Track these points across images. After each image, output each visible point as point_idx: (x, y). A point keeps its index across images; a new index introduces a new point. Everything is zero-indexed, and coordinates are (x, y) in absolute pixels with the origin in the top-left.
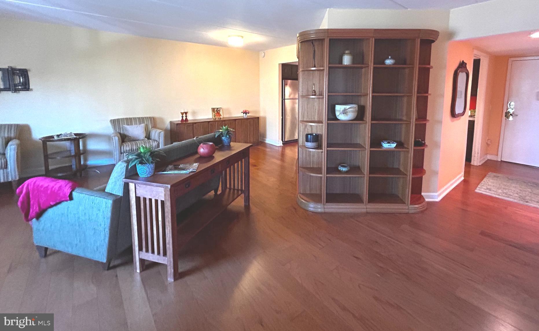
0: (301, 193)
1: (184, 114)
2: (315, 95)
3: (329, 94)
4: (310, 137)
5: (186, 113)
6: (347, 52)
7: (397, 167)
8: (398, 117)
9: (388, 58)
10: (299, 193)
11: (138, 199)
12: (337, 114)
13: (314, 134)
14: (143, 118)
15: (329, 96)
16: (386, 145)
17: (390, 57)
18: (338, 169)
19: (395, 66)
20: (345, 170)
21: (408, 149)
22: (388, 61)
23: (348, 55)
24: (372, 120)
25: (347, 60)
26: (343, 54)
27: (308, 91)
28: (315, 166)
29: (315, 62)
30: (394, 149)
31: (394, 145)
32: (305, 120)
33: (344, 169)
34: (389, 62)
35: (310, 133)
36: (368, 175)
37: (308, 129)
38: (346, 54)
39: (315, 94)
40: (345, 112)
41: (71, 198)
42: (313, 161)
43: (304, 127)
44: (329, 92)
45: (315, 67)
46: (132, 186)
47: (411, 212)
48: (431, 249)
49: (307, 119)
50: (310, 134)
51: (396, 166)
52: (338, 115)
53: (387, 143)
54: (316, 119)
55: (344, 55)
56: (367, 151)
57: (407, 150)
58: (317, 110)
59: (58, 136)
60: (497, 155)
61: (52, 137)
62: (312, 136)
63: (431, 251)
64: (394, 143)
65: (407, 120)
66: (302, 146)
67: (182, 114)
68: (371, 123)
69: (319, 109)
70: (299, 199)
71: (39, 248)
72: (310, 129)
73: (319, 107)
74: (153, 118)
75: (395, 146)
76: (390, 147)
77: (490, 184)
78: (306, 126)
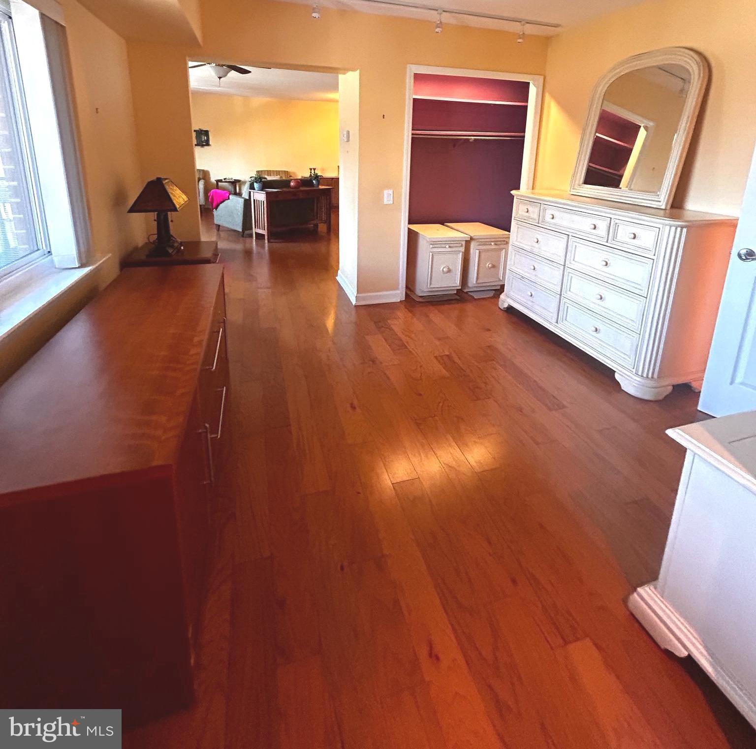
1: (313, 170)
5: (314, 169)
11: (254, 200)
14: (279, 171)
41: (229, 199)
46: (252, 193)
59: (225, 179)
61: (221, 180)
67: (311, 169)
71: (216, 225)
74: (287, 171)
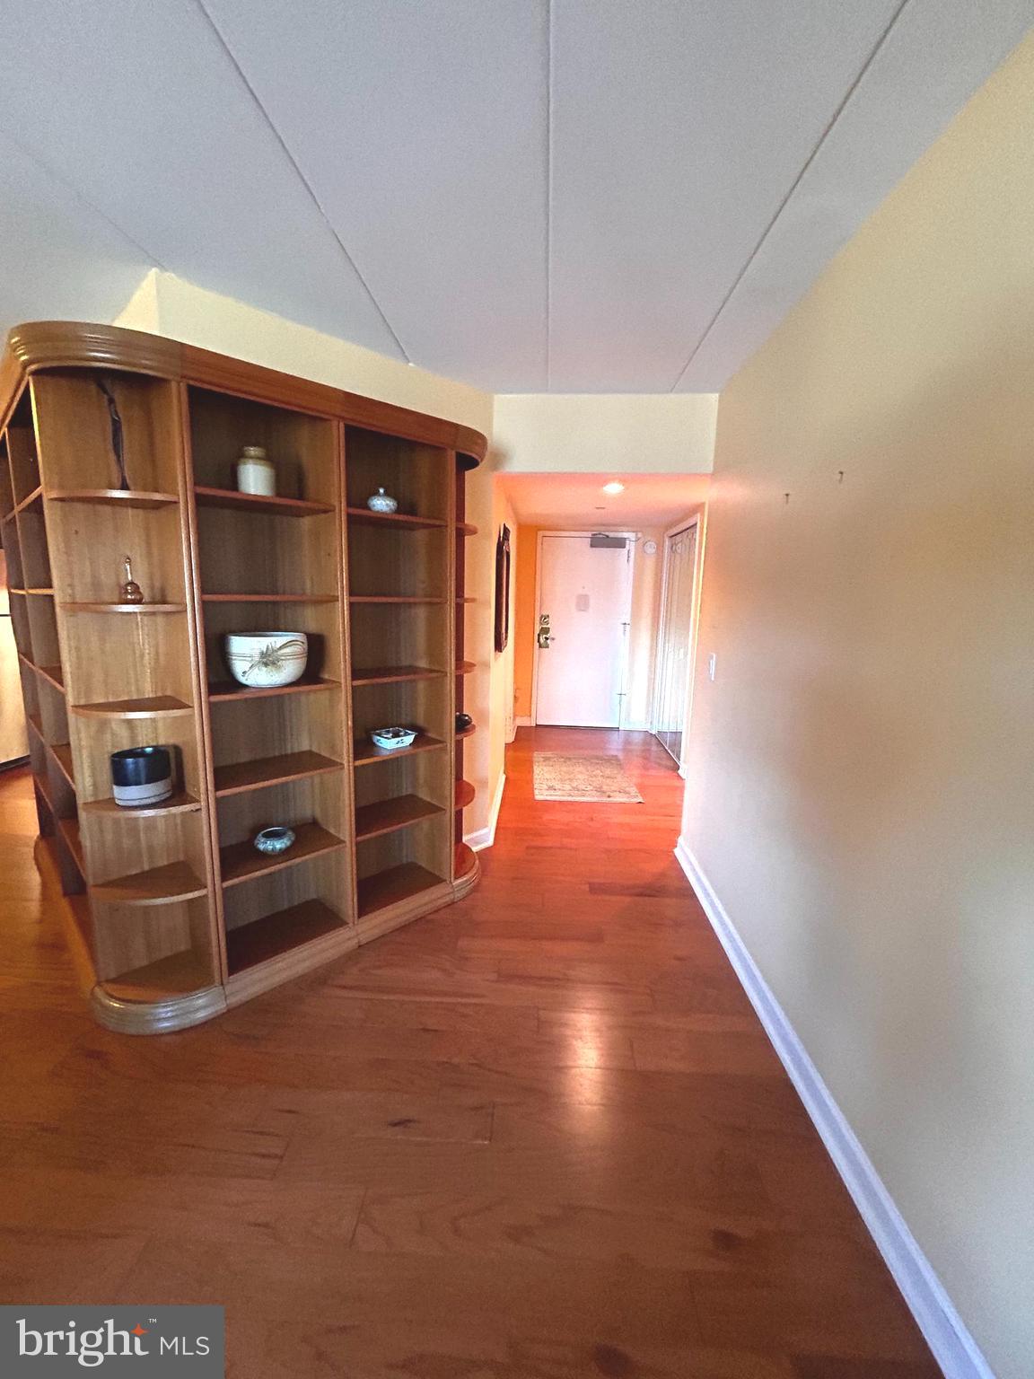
0: (108, 981)
2: (138, 602)
3: (208, 597)
4: (136, 764)
6: (253, 451)
7: (410, 791)
8: (405, 662)
9: (376, 493)
10: (99, 984)
12: (239, 667)
13: (149, 750)
15: (204, 604)
16: (388, 744)
17: (382, 491)
18: (258, 850)
19: (398, 517)
20: (283, 846)
21: (440, 742)
22: (379, 502)
23: (259, 462)
24: (354, 677)
25: (255, 479)
26: (241, 456)
27: (96, 585)
28: (162, 862)
29: (122, 469)
30: (410, 748)
31: (409, 739)
32: (99, 699)
33: (279, 845)
34: (382, 504)
35: (126, 746)
36: (354, 839)
37: (113, 734)
38: (251, 458)
39: (138, 597)
40: (268, 659)
42: (151, 848)
43: (93, 729)
44: (203, 591)
45: (124, 487)
47: (459, 895)
48: (541, 978)
49: (108, 698)
50: (131, 753)
51: (406, 790)
52: (244, 673)
53: (393, 737)
54: (149, 693)
55: (242, 460)
56: (346, 770)
57: (440, 745)
58: (147, 657)
60: (530, 716)
62: (141, 760)
63: (544, 983)
64: (409, 734)
65: (433, 668)
66: (97, 803)
68: (352, 687)
69: (157, 653)
70: (103, 1006)
72: (124, 733)
73: (157, 646)
75: (411, 741)
76: (400, 745)
77: (547, 776)
78: (104, 725)
